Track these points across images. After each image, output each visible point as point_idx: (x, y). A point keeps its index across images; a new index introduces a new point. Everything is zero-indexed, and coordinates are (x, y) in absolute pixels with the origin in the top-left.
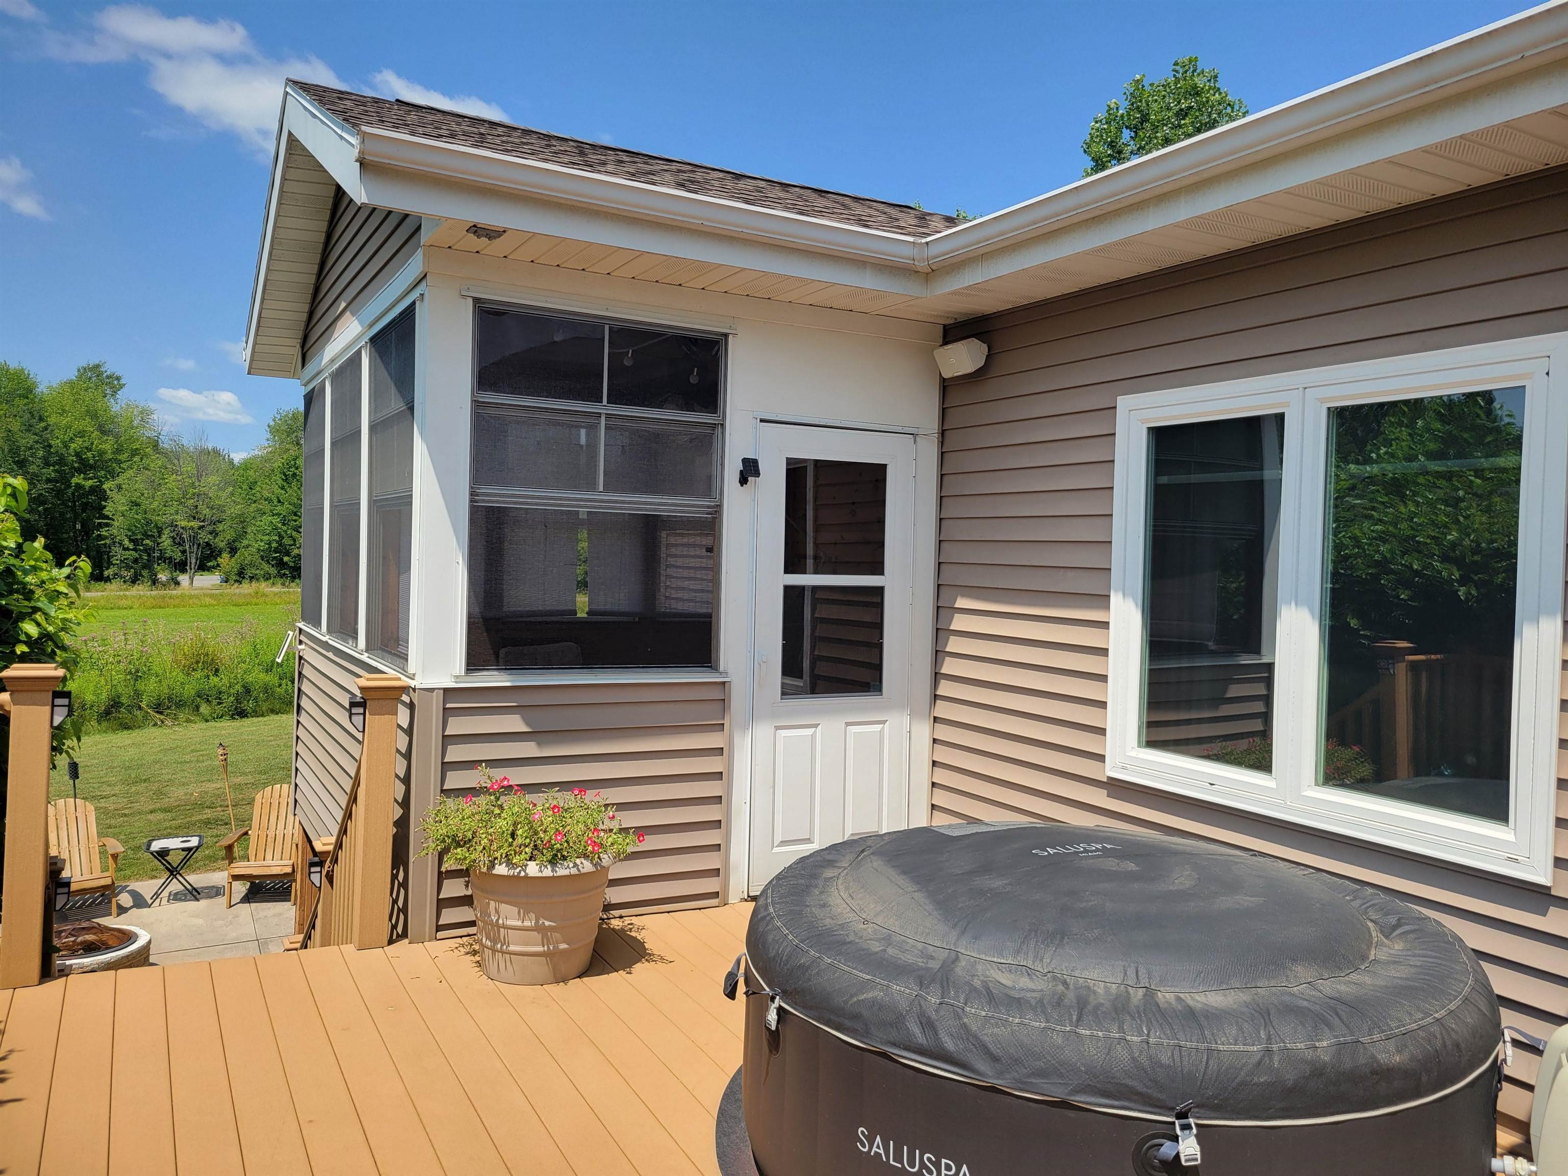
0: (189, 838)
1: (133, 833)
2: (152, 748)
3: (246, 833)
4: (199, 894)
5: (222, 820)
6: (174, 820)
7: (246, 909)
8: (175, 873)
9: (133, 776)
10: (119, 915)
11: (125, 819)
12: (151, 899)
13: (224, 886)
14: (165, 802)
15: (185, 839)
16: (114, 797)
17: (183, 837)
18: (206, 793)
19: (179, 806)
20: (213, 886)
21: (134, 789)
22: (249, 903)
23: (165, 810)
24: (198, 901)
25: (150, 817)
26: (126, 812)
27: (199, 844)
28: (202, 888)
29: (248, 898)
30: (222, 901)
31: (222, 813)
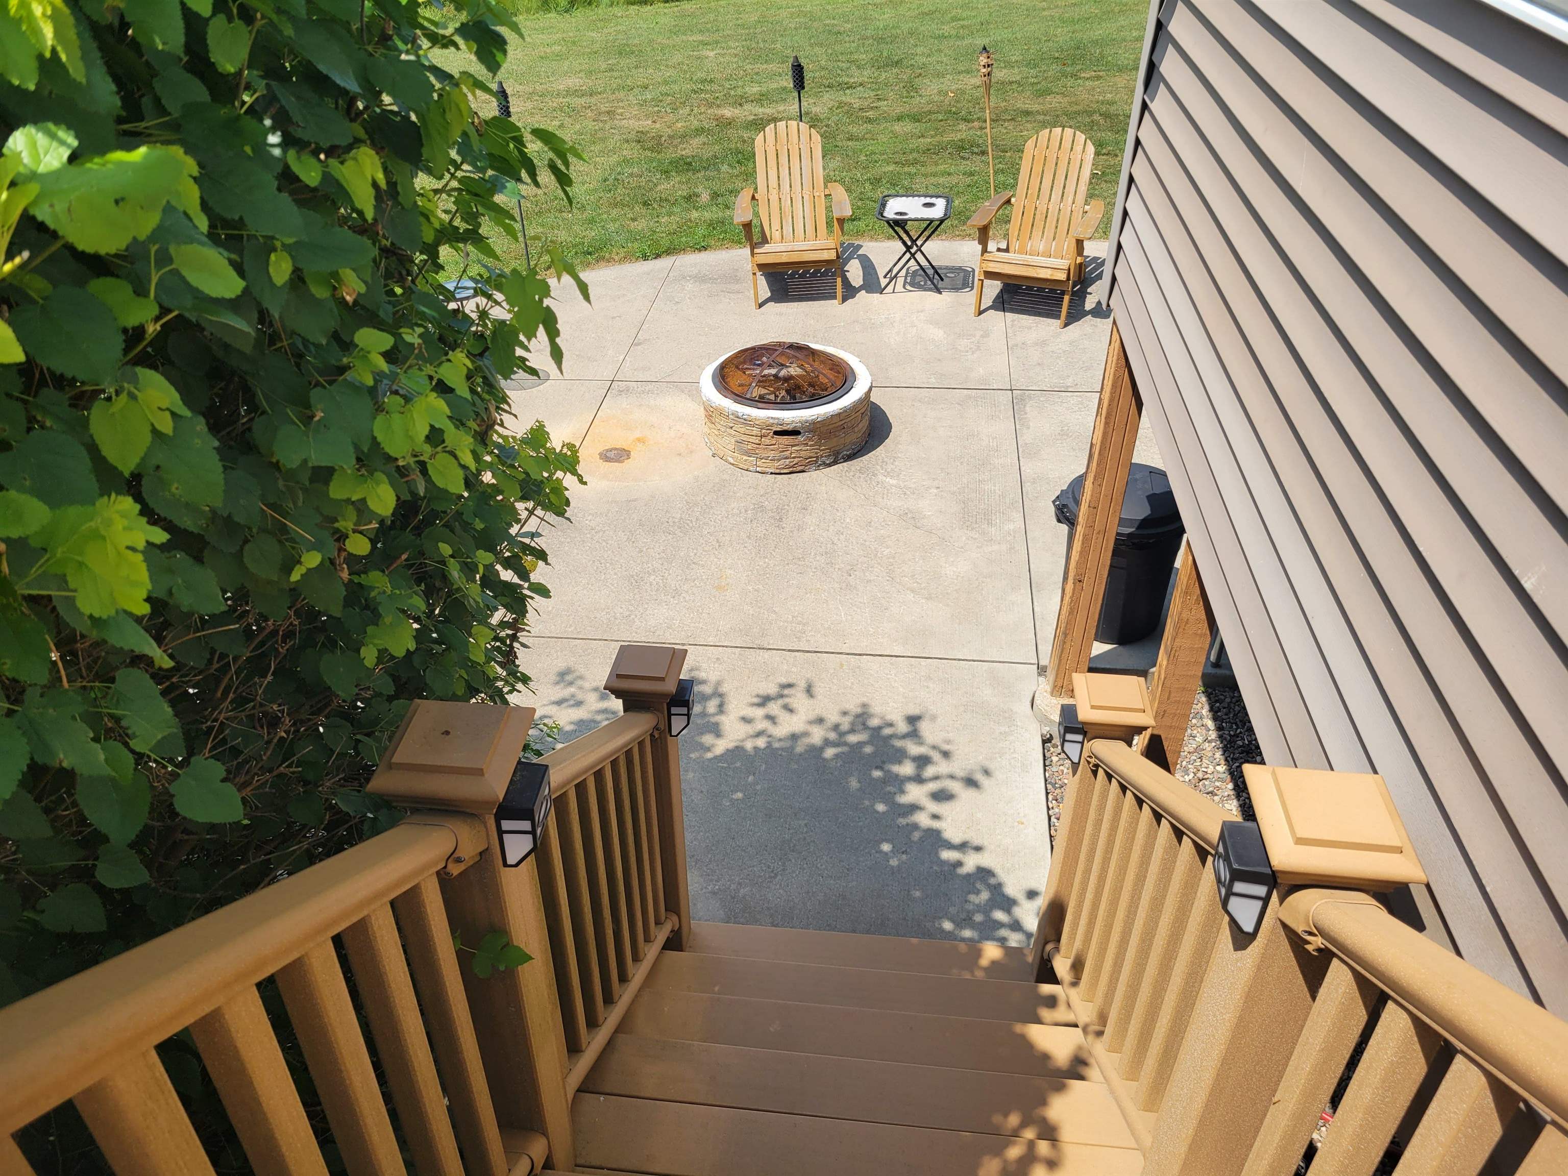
0: (933, 200)
1: (875, 153)
2: (910, 9)
3: (1008, 202)
4: (942, 279)
5: (978, 146)
6: (923, 136)
7: (999, 320)
8: (913, 251)
9: (885, 54)
10: (844, 299)
11: (869, 126)
12: (885, 277)
13: (974, 271)
14: (918, 103)
15: (928, 200)
16: (861, 88)
17: (926, 196)
18: (963, 92)
19: (930, 112)
20: (960, 268)
21: (884, 75)
22: (1004, 311)
23: (916, 118)
24: (940, 293)
25: (897, 127)
26: (870, 114)
27: (945, 215)
28: (947, 268)
29: (1004, 302)
30: (968, 298)
31: (978, 133)
